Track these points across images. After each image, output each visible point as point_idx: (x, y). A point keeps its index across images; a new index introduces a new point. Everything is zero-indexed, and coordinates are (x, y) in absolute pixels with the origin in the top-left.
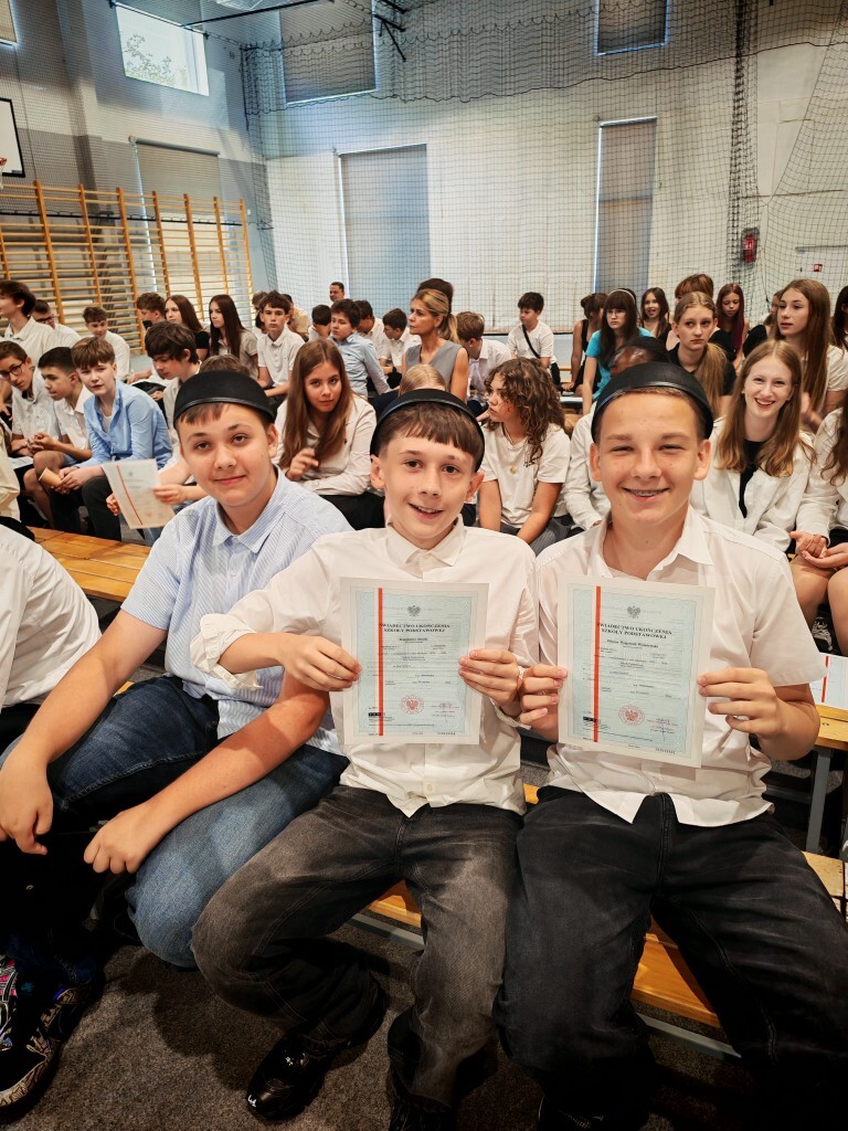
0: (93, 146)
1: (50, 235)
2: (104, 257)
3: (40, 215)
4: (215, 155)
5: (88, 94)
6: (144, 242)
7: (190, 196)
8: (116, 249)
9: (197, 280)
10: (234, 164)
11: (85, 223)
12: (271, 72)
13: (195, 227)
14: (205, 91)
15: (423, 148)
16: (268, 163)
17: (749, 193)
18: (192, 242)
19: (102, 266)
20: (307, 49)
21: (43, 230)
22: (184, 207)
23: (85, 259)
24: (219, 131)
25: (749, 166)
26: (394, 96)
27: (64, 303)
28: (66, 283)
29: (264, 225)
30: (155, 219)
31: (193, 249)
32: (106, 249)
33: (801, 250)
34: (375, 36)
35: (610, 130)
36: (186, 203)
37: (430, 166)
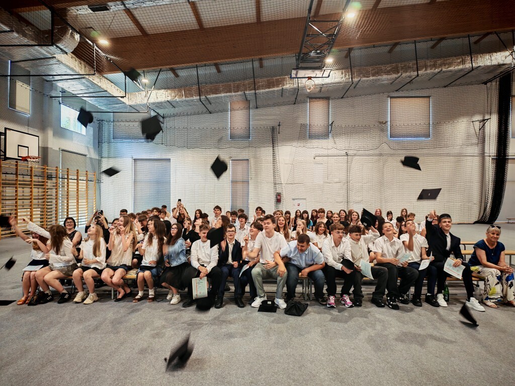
0: (49, 151)
1: (33, 183)
3: (31, 176)
4: (86, 156)
5: (50, 133)
7: (79, 170)
8: (52, 189)
9: (78, 201)
10: (91, 159)
13: (79, 181)
14: (84, 133)
15: (169, 160)
16: (103, 159)
17: (279, 183)
18: (78, 187)
21: (31, 181)
24: (88, 147)
25: (278, 175)
26: (162, 144)
30: (68, 179)
31: (78, 190)
32: (48, 189)
33: (294, 199)
35: (234, 161)
36: (77, 173)
37: (171, 166)
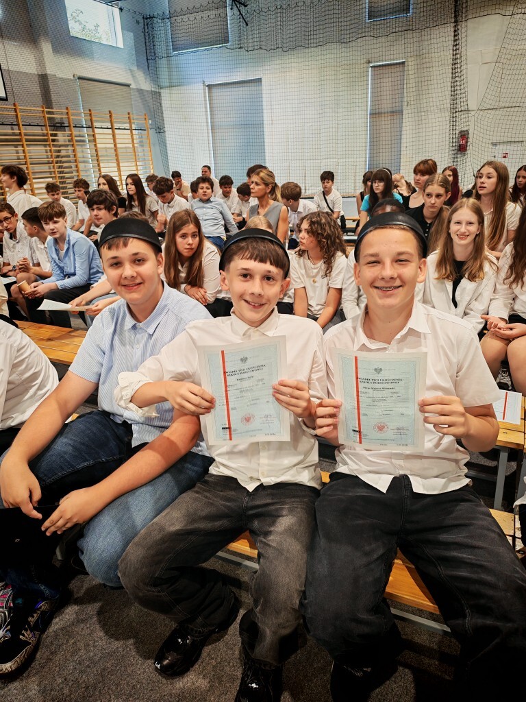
0: (51, 81)
1: (24, 138)
2: (59, 151)
3: (18, 125)
4: (128, 86)
5: (46, 47)
6: (84, 141)
7: (112, 112)
8: (67, 146)
9: (118, 165)
10: (140, 91)
11: (47, 130)
12: (163, 33)
13: (117, 131)
14: (121, 45)
15: (259, 80)
16: (162, 91)
17: (463, 108)
18: (114, 141)
19: (58, 157)
20: (185, 18)
21: (20, 134)
22: (109, 119)
23: (47, 152)
24: (131, 70)
25: (463, 91)
26: (241, 48)
27: (34, 181)
28: (36, 168)
29: (160, 130)
30: (91, 127)
31: (115, 145)
32: (60, 146)
33: (494, 144)
34: (228, 9)
35: (376, 69)
36: (110, 116)
37: (264, 92)
